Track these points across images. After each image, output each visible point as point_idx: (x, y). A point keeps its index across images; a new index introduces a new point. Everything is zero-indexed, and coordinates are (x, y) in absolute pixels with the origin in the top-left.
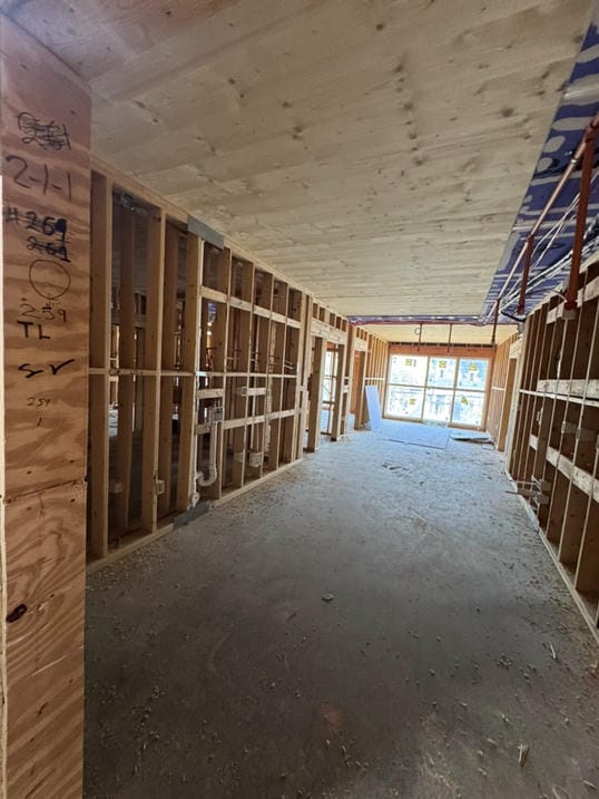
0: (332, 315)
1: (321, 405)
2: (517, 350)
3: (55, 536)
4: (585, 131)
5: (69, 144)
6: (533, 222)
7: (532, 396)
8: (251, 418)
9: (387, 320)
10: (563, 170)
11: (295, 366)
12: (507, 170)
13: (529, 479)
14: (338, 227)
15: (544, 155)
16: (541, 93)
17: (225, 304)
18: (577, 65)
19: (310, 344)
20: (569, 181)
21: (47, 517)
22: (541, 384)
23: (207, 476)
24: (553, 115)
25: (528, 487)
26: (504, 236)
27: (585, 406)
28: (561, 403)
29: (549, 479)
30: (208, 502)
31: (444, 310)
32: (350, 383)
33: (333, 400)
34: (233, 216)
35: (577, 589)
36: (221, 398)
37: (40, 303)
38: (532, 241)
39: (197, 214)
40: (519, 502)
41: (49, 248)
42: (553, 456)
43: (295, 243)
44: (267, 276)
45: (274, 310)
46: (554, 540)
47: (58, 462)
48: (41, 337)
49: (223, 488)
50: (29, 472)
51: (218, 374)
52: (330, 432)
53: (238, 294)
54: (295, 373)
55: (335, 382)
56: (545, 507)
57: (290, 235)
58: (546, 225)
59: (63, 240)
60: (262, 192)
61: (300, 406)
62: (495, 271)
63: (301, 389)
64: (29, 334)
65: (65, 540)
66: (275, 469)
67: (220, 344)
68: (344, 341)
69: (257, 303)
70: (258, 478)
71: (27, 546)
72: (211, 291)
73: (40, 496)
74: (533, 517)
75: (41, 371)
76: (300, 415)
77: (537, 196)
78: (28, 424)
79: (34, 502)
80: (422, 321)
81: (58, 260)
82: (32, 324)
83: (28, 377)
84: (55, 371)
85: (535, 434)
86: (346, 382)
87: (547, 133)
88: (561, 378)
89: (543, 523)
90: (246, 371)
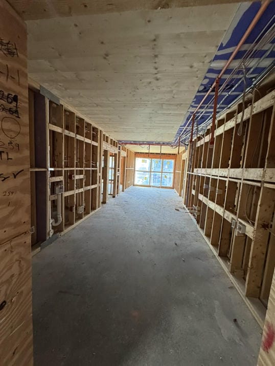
0: (111, 140)
1: (108, 182)
2: (185, 156)
3: (18, 262)
4: (215, 79)
5: (17, 54)
6: (195, 108)
7: (192, 175)
8: (77, 190)
9: (135, 143)
10: (207, 91)
11: (96, 164)
12: (189, 88)
13: (192, 206)
14: (119, 101)
15: (202, 85)
16: (204, 62)
17: (62, 134)
18: (216, 55)
19: (102, 153)
20: (209, 95)
21: (14, 253)
22: (195, 170)
23: (56, 221)
24: (206, 71)
25: (192, 209)
26: (185, 113)
27: (212, 178)
28: (203, 177)
29: (200, 206)
30: (58, 234)
31: (159, 140)
32: (120, 170)
33: (113, 179)
34: (66, 89)
35: (211, 244)
36: (62, 181)
37: (7, 140)
38: (194, 116)
39: (45, 85)
40: (189, 215)
41: (10, 110)
42: (201, 197)
43: (97, 105)
44: (81, 120)
45: (86, 137)
46: (202, 228)
47: (18, 224)
48: (8, 159)
49: (65, 225)
50: (5, 231)
51: (60, 169)
52: (112, 193)
53: (67, 128)
54: (97, 168)
55: (113, 170)
56: (199, 216)
57: (95, 102)
58: (199, 110)
59: (16, 107)
60: (84, 80)
61: (99, 183)
62: (180, 126)
63: (100, 174)
64: (2, 158)
65: (22, 262)
66: (89, 213)
67: (60, 154)
68: (117, 152)
69: (77, 133)
70: (82, 218)
71: (6, 269)
72: (54, 126)
73: (10, 242)
74: (195, 221)
75: (9, 177)
76: (99, 187)
77: (198, 99)
78: (4, 206)
79: (8, 246)
80: (150, 143)
81: (14, 117)
82: (3, 152)
83: (3, 181)
84: (15, 177)
85: (194, 189)
86: (118, 170)
87: (203, 77)
88: (203, 168)
89: (198, 222)
90: (74, 167)
